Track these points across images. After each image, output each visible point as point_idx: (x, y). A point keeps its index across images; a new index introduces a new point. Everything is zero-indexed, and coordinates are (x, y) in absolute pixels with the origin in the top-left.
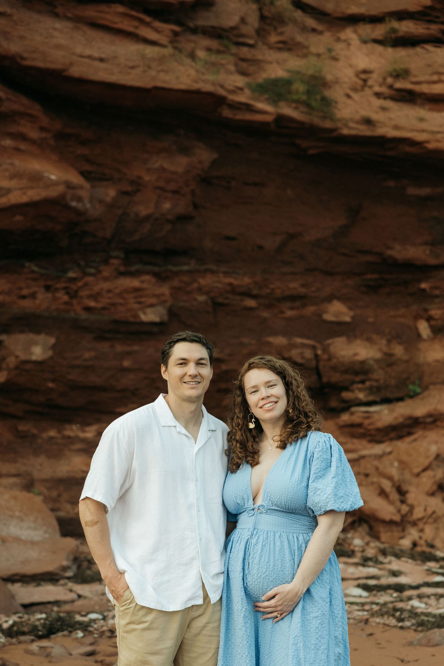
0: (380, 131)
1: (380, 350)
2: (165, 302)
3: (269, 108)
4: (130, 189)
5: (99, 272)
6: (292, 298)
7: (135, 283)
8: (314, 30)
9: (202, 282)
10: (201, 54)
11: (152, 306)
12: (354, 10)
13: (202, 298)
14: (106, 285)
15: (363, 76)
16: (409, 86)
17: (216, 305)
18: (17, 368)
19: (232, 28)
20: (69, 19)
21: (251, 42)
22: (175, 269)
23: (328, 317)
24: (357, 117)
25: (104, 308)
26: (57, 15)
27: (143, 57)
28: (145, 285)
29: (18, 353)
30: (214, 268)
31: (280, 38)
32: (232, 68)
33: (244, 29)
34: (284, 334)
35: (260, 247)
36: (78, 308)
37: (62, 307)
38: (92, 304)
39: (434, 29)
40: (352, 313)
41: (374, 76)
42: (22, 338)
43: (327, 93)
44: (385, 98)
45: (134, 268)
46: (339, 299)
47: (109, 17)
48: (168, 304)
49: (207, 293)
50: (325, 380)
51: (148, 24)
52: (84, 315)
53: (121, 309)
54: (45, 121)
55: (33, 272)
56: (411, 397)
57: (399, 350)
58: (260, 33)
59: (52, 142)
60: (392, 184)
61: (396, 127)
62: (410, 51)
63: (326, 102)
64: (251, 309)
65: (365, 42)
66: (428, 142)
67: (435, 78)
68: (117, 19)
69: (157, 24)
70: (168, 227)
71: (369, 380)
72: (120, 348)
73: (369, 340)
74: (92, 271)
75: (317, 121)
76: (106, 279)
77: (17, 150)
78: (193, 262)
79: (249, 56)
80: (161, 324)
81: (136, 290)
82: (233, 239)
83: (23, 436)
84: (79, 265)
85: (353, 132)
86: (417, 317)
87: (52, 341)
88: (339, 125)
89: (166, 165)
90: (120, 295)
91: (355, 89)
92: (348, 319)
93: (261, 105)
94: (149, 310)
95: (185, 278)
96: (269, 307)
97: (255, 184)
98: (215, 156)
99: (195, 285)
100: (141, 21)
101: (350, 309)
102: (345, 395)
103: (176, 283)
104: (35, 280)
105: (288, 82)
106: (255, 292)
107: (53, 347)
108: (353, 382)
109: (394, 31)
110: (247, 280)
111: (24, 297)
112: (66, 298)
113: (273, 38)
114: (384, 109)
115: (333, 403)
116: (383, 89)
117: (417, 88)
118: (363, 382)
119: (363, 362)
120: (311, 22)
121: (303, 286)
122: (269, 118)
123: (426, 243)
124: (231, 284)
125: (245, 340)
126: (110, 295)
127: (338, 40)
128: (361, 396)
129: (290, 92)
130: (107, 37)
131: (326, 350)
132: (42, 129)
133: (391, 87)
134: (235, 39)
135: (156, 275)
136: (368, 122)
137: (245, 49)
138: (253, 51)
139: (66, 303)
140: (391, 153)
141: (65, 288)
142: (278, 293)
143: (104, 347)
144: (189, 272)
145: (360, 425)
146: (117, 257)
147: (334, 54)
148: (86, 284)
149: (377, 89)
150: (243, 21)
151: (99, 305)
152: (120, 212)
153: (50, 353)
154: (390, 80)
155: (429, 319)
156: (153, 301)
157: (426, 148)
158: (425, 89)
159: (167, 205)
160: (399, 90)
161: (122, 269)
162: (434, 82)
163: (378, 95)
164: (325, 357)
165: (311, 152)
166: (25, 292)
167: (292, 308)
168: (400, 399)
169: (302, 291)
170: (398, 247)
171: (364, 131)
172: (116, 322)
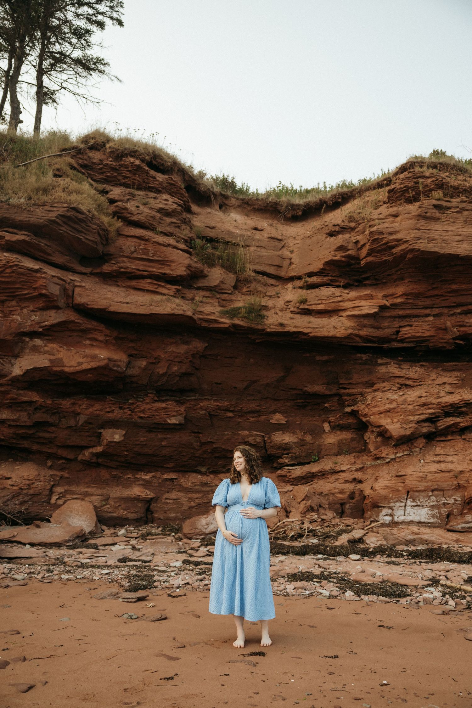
0: (287, 329)
1: (298, 438)
2: (182, 414)
3: (227, 321)
4: (154, 361)
5: (144, 400)
6: (253, 412)
7: (164, 405)
8: (272, 285)
9: (202, 404)
10: (197, 298)
11: (174, 416)
12: (293, 274)
13: (203, 412)
14: (148, 406)
15: (287, 304)
16: (306, 307)
17: (210, 415)
18: (107, 445)
19: (216, 286)
20: (124, 287)
21: (230, 292)
22: (188, 398)
23: (273, 421)
24: (277, 323)
25: (148, 417)
26: (118, 286)
27: (152, 301)
28: (168, 406)
29: (107, 438)
30: (210, 398)
31: (248, 289)
32: (217, 304)
33: (223, 286)
34: (250, 430)
35: (235, 387)
36: (136, 417)
37: (128, 416)
38: (142, 415)
39: (326, 279)
40: (286, 420)
41: (292, 303)
42: (111, 430)
43: (265, 313)
44: (295, 314)
45: (163, 399)
46: (279, 412)
47: (142, 285)
48: (184, 415)
49: (205, 410)
50: (269, 453)
51: (163, 287)
52: (139, 421)
53: (157, 417)
54: (108, 332)
55: (112, 400)
56: (314, 462)
57: (309, 438)
58: (235, 287)
59: (114, 342)
60: (308, 355)
61: (295, 327)
62: (313, 291)
63: (263, 317)
64: (230, 417)
65: (295, 288)
66: (311, 333)
67: (320, 302)
68: (147, 285)
69: (169, 286)
70: (178, 378)
71: (291, 453)
72: (160, 436)
73: (294, 433)
74: (141, 400)
75: (253, 326)
76: (147, 403)
77: (92, 345)
78: (197, 395)
79: (227, 298)
80: (180, 424)
81: (164, 408)
82: (220, 384)
83: (114, 477)
84: (134, 397)
85: (273, 330)
86: (324, 421)
87: (124, 432)
88: (266, 327)
89: (174, 350)
90: (156, 410)
91: (281, 310)
92: (284, 422)
93: (223, 320)
94: (172, 418)
95: (192, 403)
96: (241, 416)
97: (232, 358)
98: (207, 345)
99: (199, 406)
100: (159, 285)
101: (286, 417)
102: (280, 461)
103: (188, 405)
104: (114, 404)
105: (240, 308)
106: (232, 409)
107: (125, 435)
108: (283, 454)
109: (307, 282)
110: (226, 403)
111: (109, 412)
112: (129, 412)
113: (245, 290)
114: (291, 318)
115: (275, 465)
116: (296, 310)
117: (310, 307)
118: (288, 454)
119: (286, 444)
120: (272, 281)
121: (258, 406)
122: (226, 326)
123: (324, 384)
124: (218, 405)
125: (226, 433)
126: (150, 411)
127: (284, 288)
128: (287, 461)
129: (239, 313)
130: (141, 293)
131: (269, 438)
132: (106, 335)
133: (298, 308)
134: (220, 291)
135: (176, 401)
136: (281, 325)
137: (226, 295)
138: (230, 296)
139: (129, 415)
140: (297, 340)
141: (128, 408)
142: (245, 409)
143: (152, 435)
144: (195, 400)
145: (286, 476)
146: (151, 393)
147: (279, 295)
148: (138, 406)
149: (292, 309)
150: (222, 282)
151: (146, 416)
152: (150, 372)
153: (123, 438)
154: (298, 304)
155: (329, 422)
156: (174, 413)
157: (309, 336)
158: (314, 307)
159: (176, 368)
160: (302, 309)
161: (156, 398)
162: (319, 304)
163: (292, 312)
164: (269, 441)
165: (257, 341)
166: (108, 410)
167: (253, 417)
168: (309, 463)
169: (258, 408)
170: (310, 386)
171: (279, 329)
172: (155, 423)
